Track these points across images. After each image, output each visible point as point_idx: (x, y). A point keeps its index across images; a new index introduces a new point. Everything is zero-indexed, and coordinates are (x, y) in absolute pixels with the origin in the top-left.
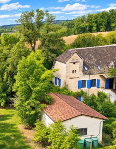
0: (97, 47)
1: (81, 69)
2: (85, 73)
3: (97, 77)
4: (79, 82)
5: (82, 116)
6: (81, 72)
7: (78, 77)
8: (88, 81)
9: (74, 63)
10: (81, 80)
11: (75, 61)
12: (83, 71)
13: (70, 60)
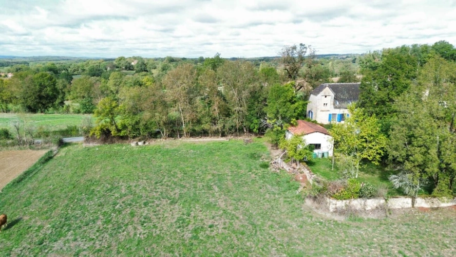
0: (344, 83)
1: (332, 103)
2: (336, 108)
3: (346, 112)
4: (330, 115)
5: (318, 133)
6: (332, 106)
7: (328, 111)
8: (338, 115)
9: (326, 97)
10: (331, 113)
11: (327, 94)
12: (334, 104)
13: (322, 93)
